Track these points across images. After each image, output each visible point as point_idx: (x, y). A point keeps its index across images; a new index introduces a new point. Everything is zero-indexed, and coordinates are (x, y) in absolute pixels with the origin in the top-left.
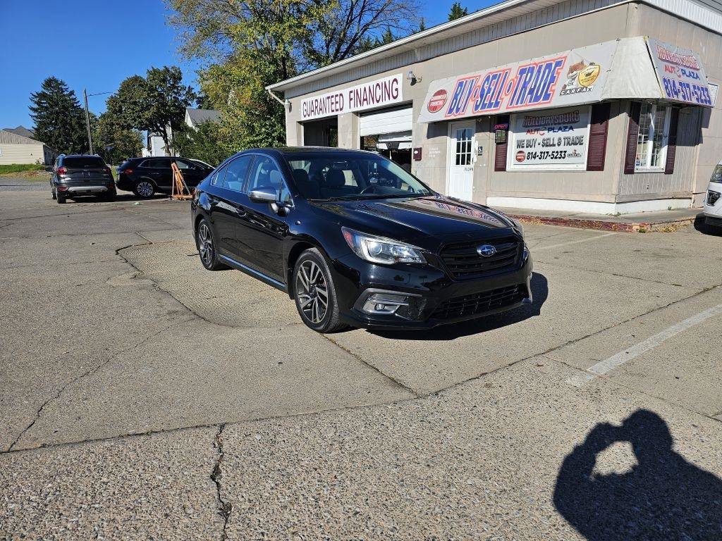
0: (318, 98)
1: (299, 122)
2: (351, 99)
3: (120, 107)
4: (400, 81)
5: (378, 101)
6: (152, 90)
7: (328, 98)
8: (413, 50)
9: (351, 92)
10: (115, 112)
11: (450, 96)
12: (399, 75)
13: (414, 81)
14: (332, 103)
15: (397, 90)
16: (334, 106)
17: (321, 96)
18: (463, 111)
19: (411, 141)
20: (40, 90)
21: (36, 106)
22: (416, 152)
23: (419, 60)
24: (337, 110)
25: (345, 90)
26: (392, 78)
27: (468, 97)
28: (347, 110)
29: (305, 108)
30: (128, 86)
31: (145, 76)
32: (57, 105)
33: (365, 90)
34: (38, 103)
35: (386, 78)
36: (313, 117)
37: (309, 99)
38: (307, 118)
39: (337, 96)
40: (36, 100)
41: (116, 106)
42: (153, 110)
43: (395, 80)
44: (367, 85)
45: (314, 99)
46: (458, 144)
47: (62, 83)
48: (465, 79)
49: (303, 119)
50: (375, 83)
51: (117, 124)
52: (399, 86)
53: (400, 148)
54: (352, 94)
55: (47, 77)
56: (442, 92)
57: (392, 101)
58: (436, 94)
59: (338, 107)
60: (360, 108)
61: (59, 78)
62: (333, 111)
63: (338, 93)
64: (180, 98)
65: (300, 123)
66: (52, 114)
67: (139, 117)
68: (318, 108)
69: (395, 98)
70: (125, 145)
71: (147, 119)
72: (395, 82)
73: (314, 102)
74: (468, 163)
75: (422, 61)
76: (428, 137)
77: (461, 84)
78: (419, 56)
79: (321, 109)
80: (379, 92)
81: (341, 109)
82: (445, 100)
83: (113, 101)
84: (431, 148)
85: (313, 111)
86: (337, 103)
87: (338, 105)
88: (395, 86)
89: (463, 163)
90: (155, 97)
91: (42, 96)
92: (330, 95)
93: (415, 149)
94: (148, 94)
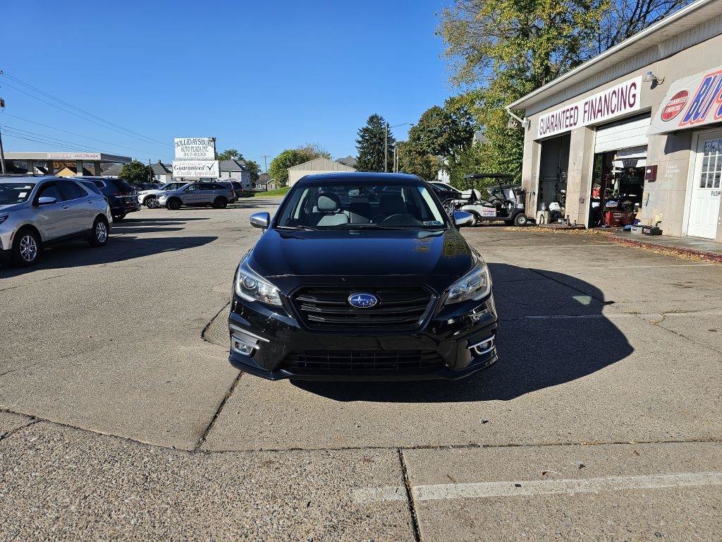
0: (554, 113)
1: (535, 141)
2: (585, 112)
3: (419, 135)
4: (639, 86)
5: (613, 112)
6: (447, 117)
7: (564, 112)
8: (656, 46)
9: (586, 103)
10: (414, 140)
11: (690, 99)
12: (638, 78)
13: (655, 83)
14: (567, 118)
15: (634, 96)
16: (568, 120)
17: (557, 111)
18: (702, 117)
19: (645, 158)
20: (365, 125)
21: (360, 139)
22: (649, 171)
23: (662, 57)
24: (571, 125)
25: (580, 102)
26: (629, 83)
27: (713, 98)
28: (581, 124)
29: (542, 125)
30: (427, 117)
31: (442, 106)
32: (375, 137)
33: (600, 100)
34: (362, 137)
35: (623, 84)
36: (548, 134)
37: (546, 115)
38: (543, 136)
39: (572, 109)
40: (361, 134)
41: (416, 135)
42: (445, 136)
43: (634, 85)
44: (602, 94)
45: (550, 114)
46: (705, 160)
47: (381, 119)
48: (714, 74)
49: (539, 137)
50: (611, 90)
51: (415, 151)
52: (638, 91)
53: (638, 166)
54: (587, 106)
55: (370, 115)
56: (683, 94)
57: (629, 110)
58: (675, 98)
59: (572, 122)
60: (593, 121)
61: (379, 115)
62: (567, 126)
63: (573, 105)
64: (471, 123)
65: (537, 141)
66: (371, 144)
67: (433, 144)
68: (554, 124)
69: (631, 106)
70: (423, 169)
71: (439, 145)
72: (633, 87)
73: (550, 117)
74: (716, 187)
75: (666, 58)
76: (667, 152)
77: (707, 81)
78: (662, 53)
79: (556, 126)
80: (615, 100)
81: (575, 124)
82: (683, 104)
83: (414, 130)
84: (668, 165)
85: (548, 128)
86: (571, 117)
87: (572, 119)
88: (633, 91)
89: (710, 186)
90: (448, 124)
91: (366, 130)
92: (565, 109)
93: (648, 168)
94: (442, 122)
